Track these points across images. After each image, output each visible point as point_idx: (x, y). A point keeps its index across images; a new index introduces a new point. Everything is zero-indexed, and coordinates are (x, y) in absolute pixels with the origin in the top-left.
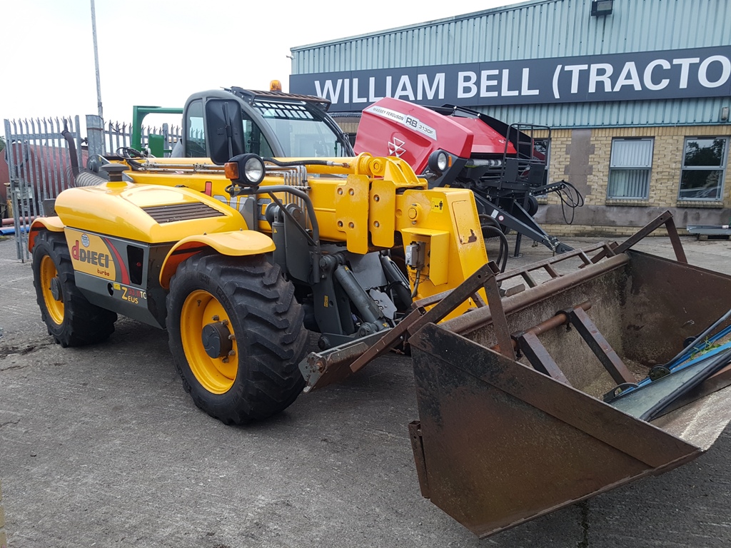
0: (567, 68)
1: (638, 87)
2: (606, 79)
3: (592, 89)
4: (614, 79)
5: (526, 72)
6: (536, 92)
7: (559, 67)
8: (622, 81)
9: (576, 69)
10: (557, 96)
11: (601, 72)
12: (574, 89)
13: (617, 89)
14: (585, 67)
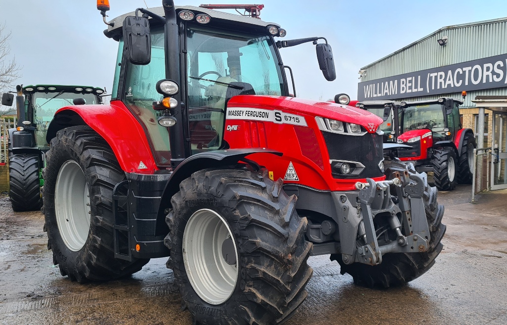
0: (431, 75)
1: (452, 86)
2: (442, 80)
3: (438, 88)
4: (445, 80)
5: (419, 77)
6: (422, 89)
7: (429, 74)
8: (448, 82)
9: (433, 75)
10: (428, 92)
11: (441, 76)
12: (433, 88)
13: (446, 87)
14: (436, 74)
